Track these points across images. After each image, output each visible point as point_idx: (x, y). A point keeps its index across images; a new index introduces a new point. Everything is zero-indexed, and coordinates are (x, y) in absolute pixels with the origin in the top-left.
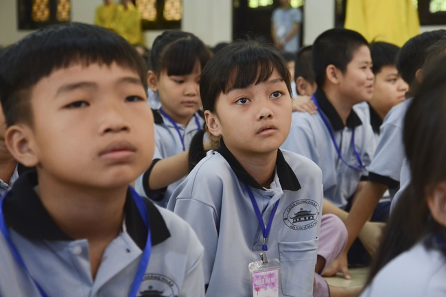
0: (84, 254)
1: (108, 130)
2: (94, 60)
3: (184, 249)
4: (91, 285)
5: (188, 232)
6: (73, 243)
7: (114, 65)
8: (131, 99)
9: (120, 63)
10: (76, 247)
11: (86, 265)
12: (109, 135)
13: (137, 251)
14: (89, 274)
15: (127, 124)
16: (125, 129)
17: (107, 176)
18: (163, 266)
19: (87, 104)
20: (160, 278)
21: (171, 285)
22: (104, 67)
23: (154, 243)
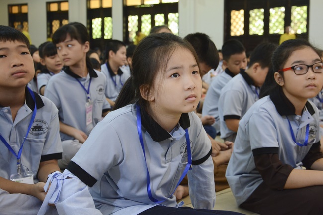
0: (9, 112)
1: (14, 66)
2: (8, 40)
3: (50, 111)
4: (12, 124)
5: (52, 104)
6: (4, 108)
7: (16, 41)
8: (23, 53)
9: (18, 40)
10: (6, 110)
11: (10, 116)
12: (15, 67)
13: (30, 111)
14: (12, 120)
15: (22, 63)
16: (22, 65)
17: (16, 83)
18: (42, 117)
19: (6, 56)
20: (41, 121)
21: (45, 124)
22: (12, 42)
23: (38, 108)
